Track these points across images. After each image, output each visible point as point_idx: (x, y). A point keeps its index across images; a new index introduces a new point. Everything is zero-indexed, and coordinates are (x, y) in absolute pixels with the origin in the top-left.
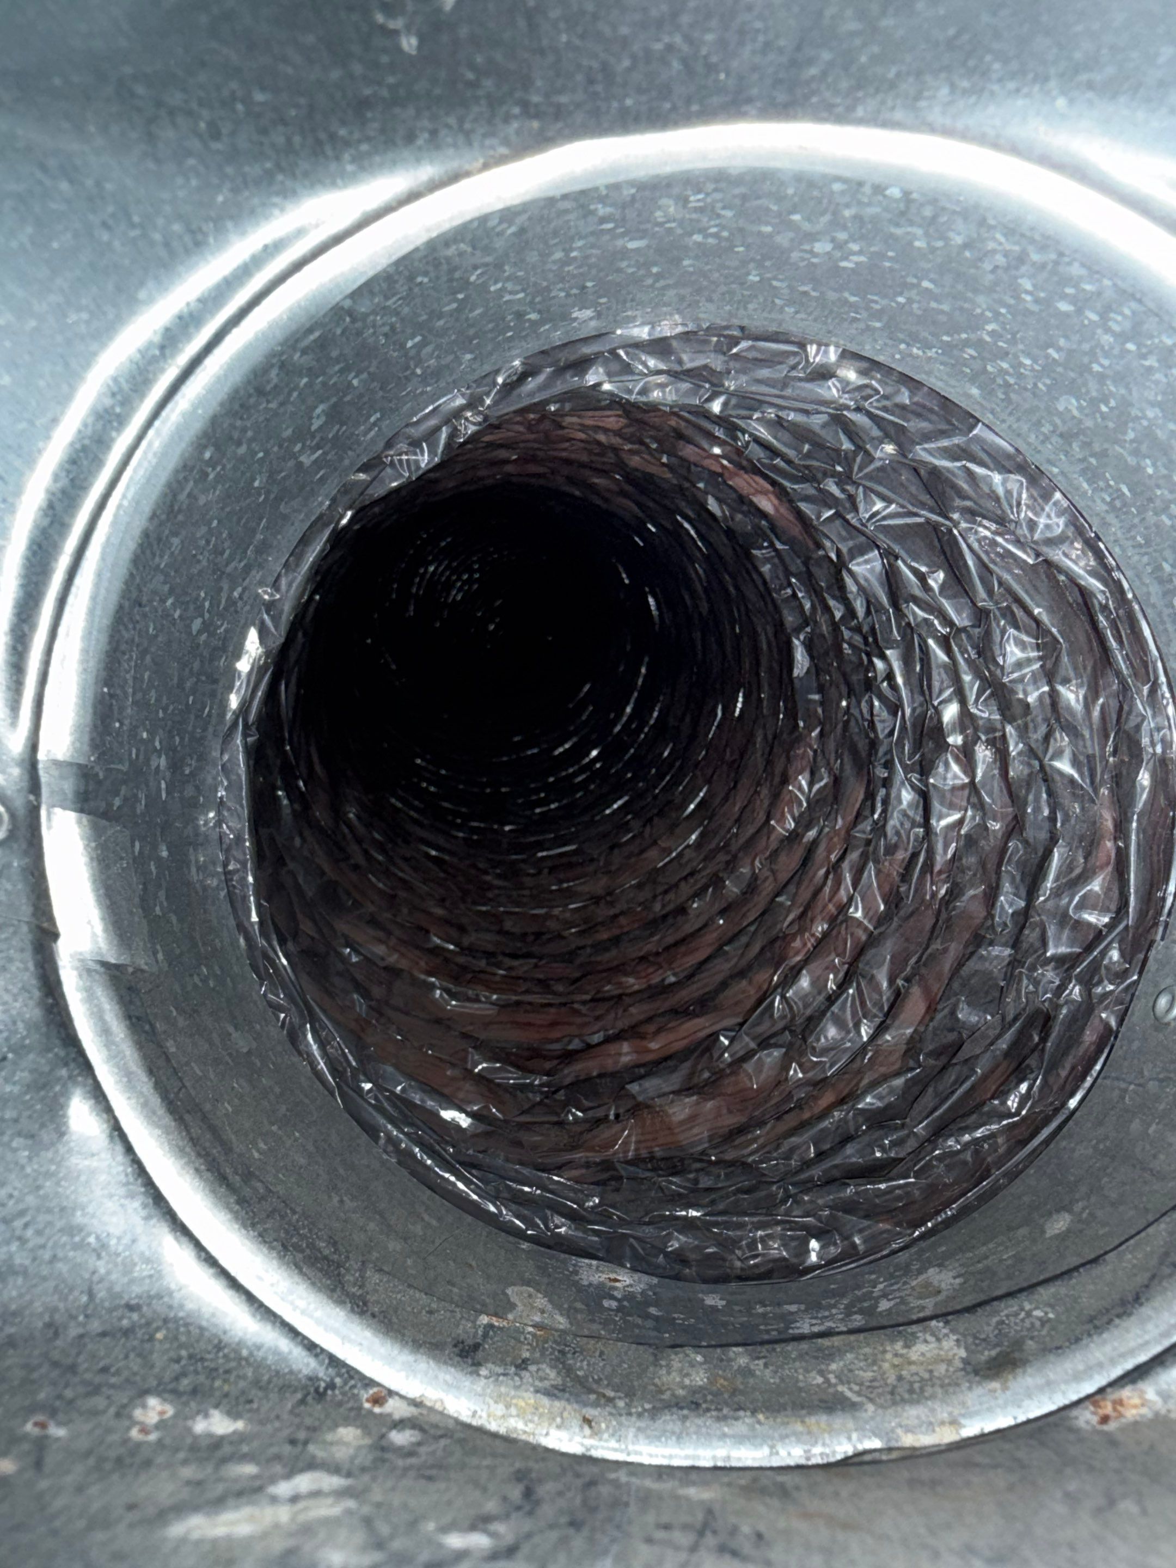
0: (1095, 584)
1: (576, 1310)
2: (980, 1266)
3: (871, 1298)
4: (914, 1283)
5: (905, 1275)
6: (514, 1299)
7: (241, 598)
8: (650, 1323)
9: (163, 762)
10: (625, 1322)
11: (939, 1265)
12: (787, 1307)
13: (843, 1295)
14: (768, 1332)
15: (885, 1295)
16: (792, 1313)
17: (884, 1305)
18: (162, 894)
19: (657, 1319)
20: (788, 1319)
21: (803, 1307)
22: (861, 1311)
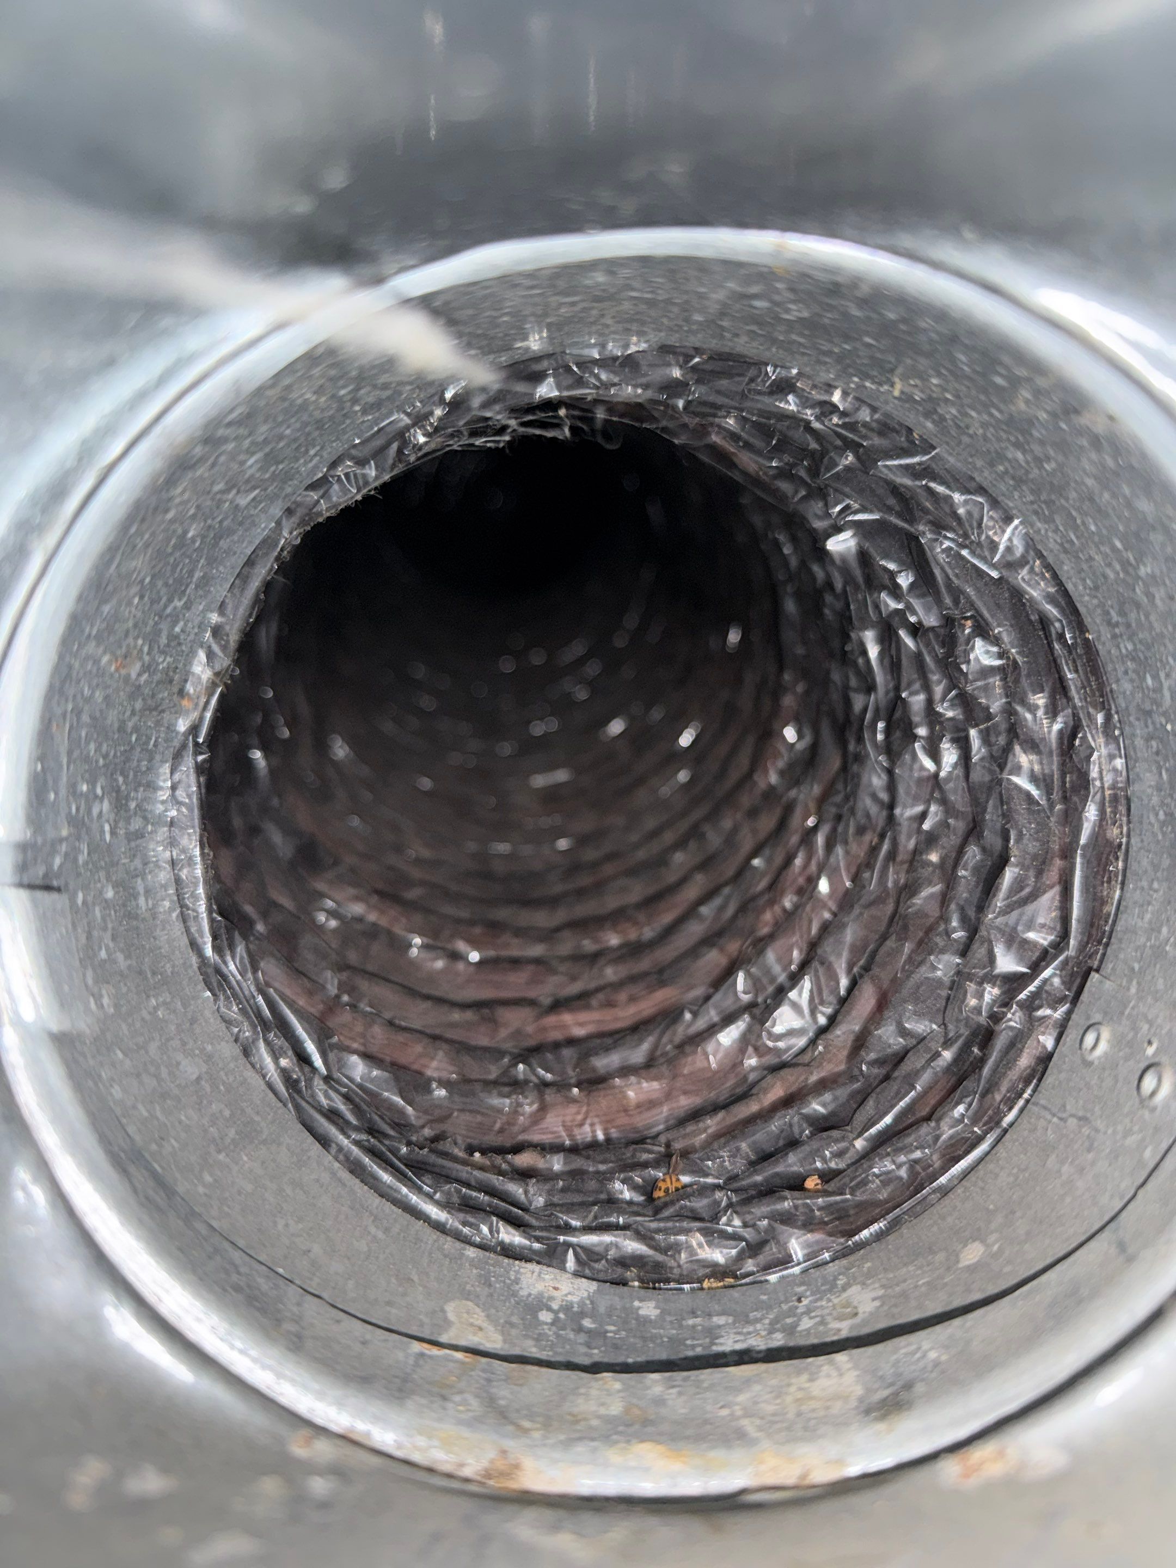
0: (1052, 611)
1: (512, 1325)
2: (897, 1289)
3: (795, 1316)
4: (836, 1301)
5: (830, 1290)
6: (451, 1316)
7: (183, 631)
8: (582, 1338)
9: (106, 806)
10: (558, 1336)
11: (863, 1284)
12: (715, 1319)
13: (769, 1308)
14: (693, 1347)
15: (808, 1312)
16: (719, 1327)
17: (806, 1324)
18: (107, 937)
19: (589, 1332)
20: (712, 1333)
21: (730, 1320)
22: (783, 1330)
